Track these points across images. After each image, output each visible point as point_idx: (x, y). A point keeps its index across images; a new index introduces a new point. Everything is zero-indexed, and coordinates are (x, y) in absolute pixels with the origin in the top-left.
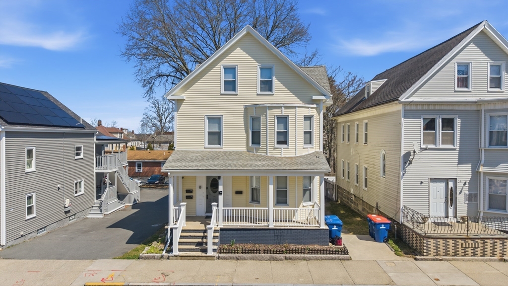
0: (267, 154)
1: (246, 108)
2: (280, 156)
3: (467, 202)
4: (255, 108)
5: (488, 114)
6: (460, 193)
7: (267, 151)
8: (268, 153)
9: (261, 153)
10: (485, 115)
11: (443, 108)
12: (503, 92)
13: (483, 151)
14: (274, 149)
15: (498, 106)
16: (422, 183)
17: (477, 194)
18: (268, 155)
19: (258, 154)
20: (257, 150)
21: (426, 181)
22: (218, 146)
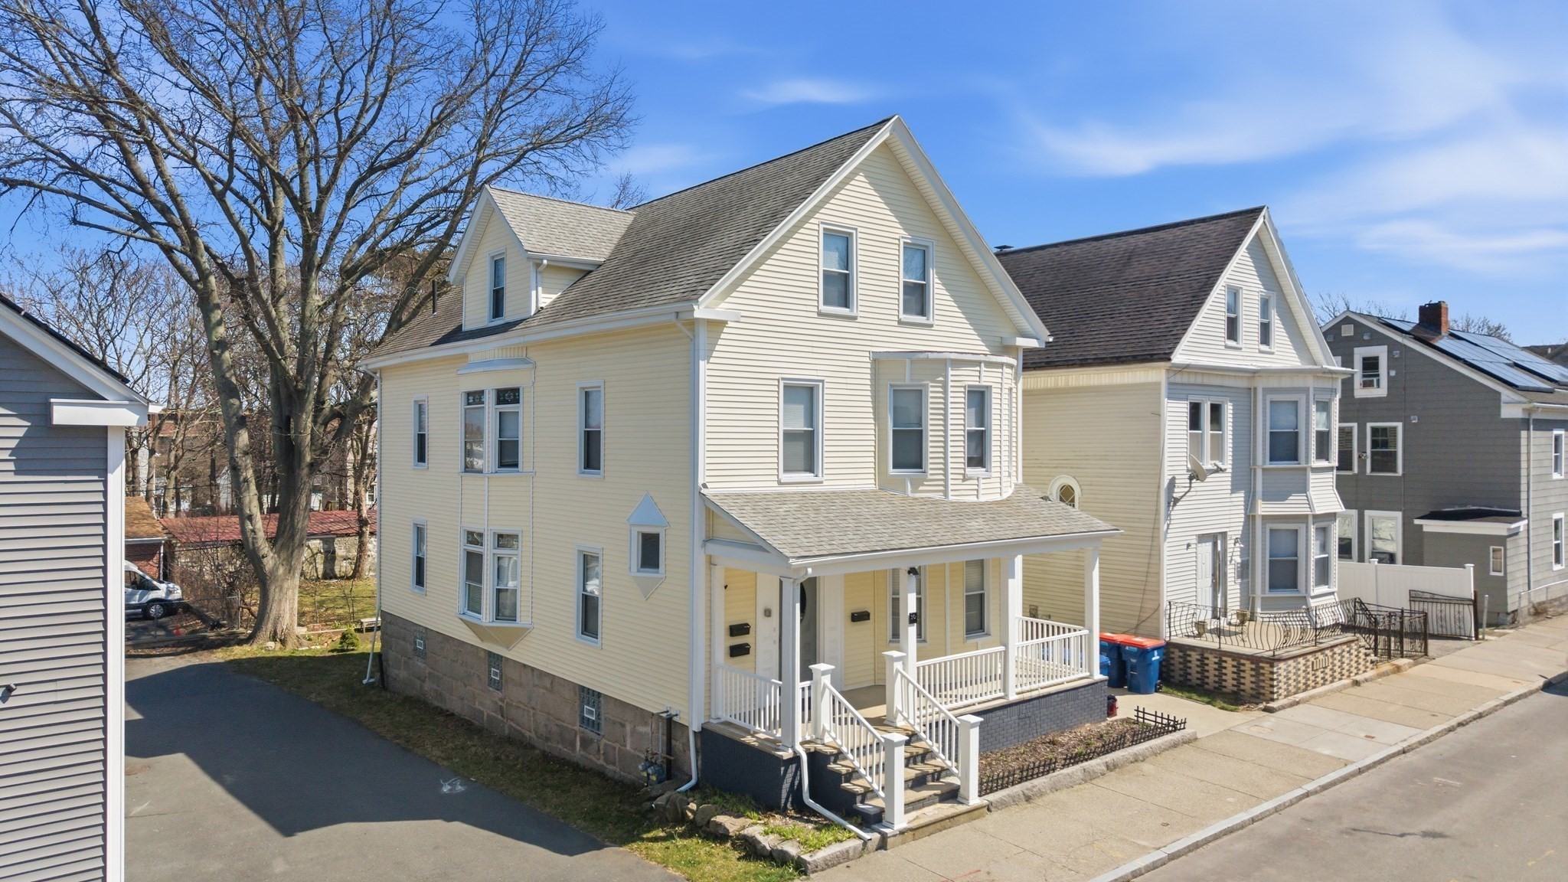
0: (946, 493)
1: (878, 361)
2: (974, 499)
3: (1239, 581)
4: (912, 362)
5: (1269, 397)
6: (1231, 561)
7: (946, 486)
8: (950, 493)
9: (929, 492)
10: (1264, 400)
11: (1206, 381)
12: (1273, 353)
13: (1259, 473)
14: (964, 480)
15: (1286, 383)
16: (1188, 545)
17: (1248, 561)
18: (951, 498)
19: (918, 495)
20: (916, 484)
21: (1193, 540)
22: (808, 476)
